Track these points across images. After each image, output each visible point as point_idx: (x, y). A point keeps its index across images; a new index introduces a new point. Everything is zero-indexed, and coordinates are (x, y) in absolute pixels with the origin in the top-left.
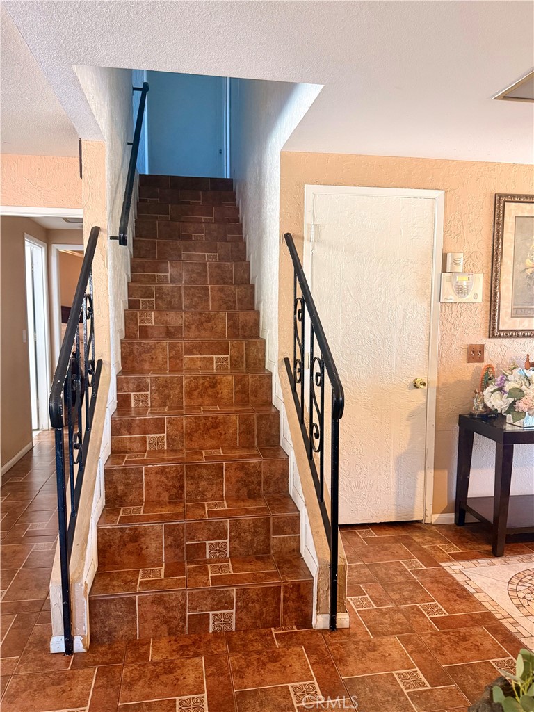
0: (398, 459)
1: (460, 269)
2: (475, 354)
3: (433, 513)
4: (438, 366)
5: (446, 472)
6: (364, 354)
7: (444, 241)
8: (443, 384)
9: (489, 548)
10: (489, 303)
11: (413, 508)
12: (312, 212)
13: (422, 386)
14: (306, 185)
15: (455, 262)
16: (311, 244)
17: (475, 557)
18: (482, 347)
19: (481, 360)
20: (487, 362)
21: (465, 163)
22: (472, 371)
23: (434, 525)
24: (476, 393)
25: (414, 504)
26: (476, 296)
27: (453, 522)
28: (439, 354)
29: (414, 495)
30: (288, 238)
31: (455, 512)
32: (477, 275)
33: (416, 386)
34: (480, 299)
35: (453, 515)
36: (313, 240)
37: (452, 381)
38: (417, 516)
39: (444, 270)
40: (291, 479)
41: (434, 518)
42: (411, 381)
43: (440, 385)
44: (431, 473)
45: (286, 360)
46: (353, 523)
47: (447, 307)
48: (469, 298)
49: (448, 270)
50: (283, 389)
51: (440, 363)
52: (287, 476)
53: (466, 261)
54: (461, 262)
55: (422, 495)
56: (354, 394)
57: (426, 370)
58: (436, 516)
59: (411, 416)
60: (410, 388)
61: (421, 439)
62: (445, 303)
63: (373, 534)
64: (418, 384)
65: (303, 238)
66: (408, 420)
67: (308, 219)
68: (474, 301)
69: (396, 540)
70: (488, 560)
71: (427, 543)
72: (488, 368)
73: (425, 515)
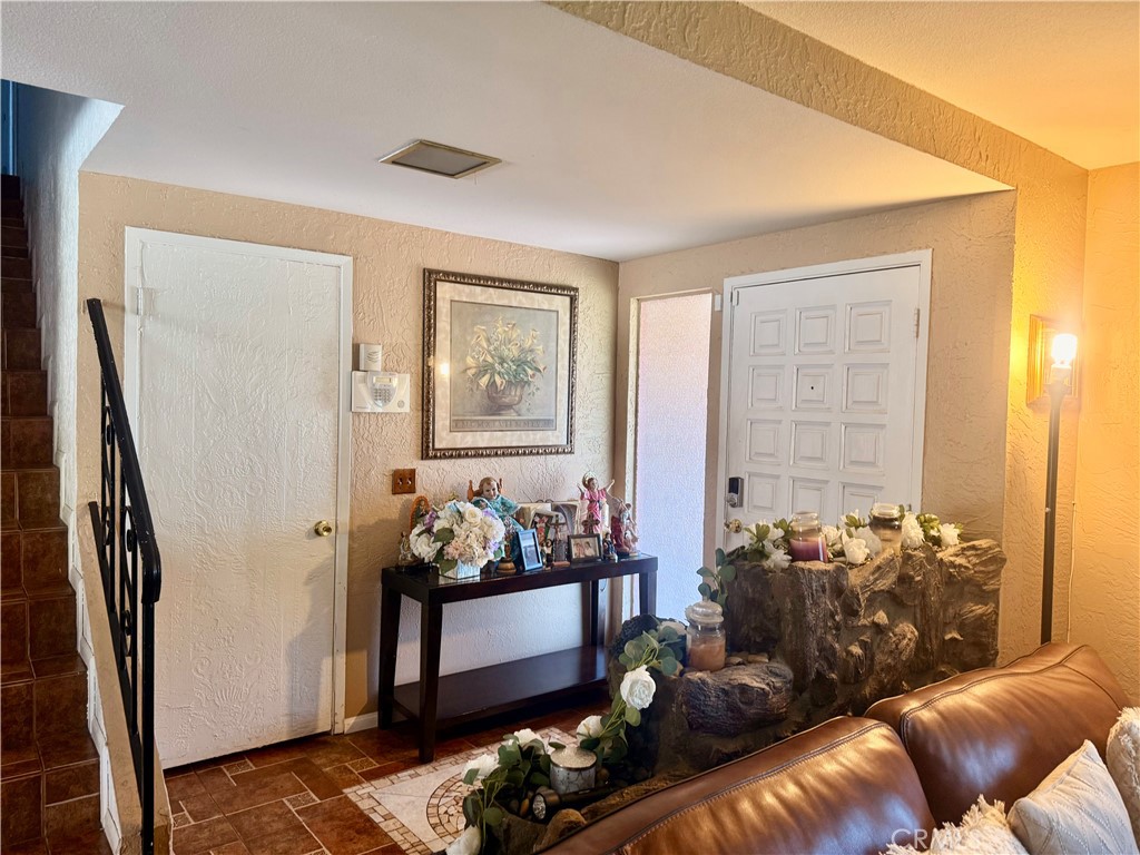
0: (291, 645)
1: (378, 366)
2: (403, 481)
3: (346, 717)
4: (352, 501)
5: (365, 653)
6: (235, 490)
7: (355, 328)
8: (359, 527)
9: (416, 753)
10: (420, 413)
11: (316, 715)
12: (138, 270)
13: (325, 533)
14: (127, 228)
15: (370, 357)
16: (138, 318)
17: (396, 770)
18: (412, 473)
19: (412, 490)
20: (420, 492)
21: (381, 222)
22: (399, 506)
23: (347, 735)
24: (403, 536)
25: (317, 707)
26: (401, 404)
27: (376, 725)
28: (352, 485)
29: (317, 695)
30: (94, 309)
31: (379, 711)
32: (402, 375)
33: (317, 533)
34: (406, 409)
35: (375, 715)
36: (141, 312)
37: (372, 521)
38: (323, 726)
39: (356, 367)
40: (91, 705)
41: (348, 724)
42: (311, 526)
43: (355, 529)
44: (341, 659)
45: (92, 505)
46: (217, 755)
47: (362, 419)
48: (392, 407)
49: (362, 368)
50: (84, 554)
51: (354, 497)
52: (85, 701)
53: (387, 355)
54: (379, 356)
55: (330, 692)
56: (218, 552)
57: (333, 509)
58: (351, 721)
59: (310, 579)
60: (309, 536)
61: (327, 610)
62: (359, 414)
63: (250, 767)
64: (321, 530)
65: (123, 309)
66: (306, 584)
67: (131, 279)
68: (399, 410)
69: (285, 769)
70: (411, 772)
71: (332, 762)
72: (421, 500)
73: (334, 724)
